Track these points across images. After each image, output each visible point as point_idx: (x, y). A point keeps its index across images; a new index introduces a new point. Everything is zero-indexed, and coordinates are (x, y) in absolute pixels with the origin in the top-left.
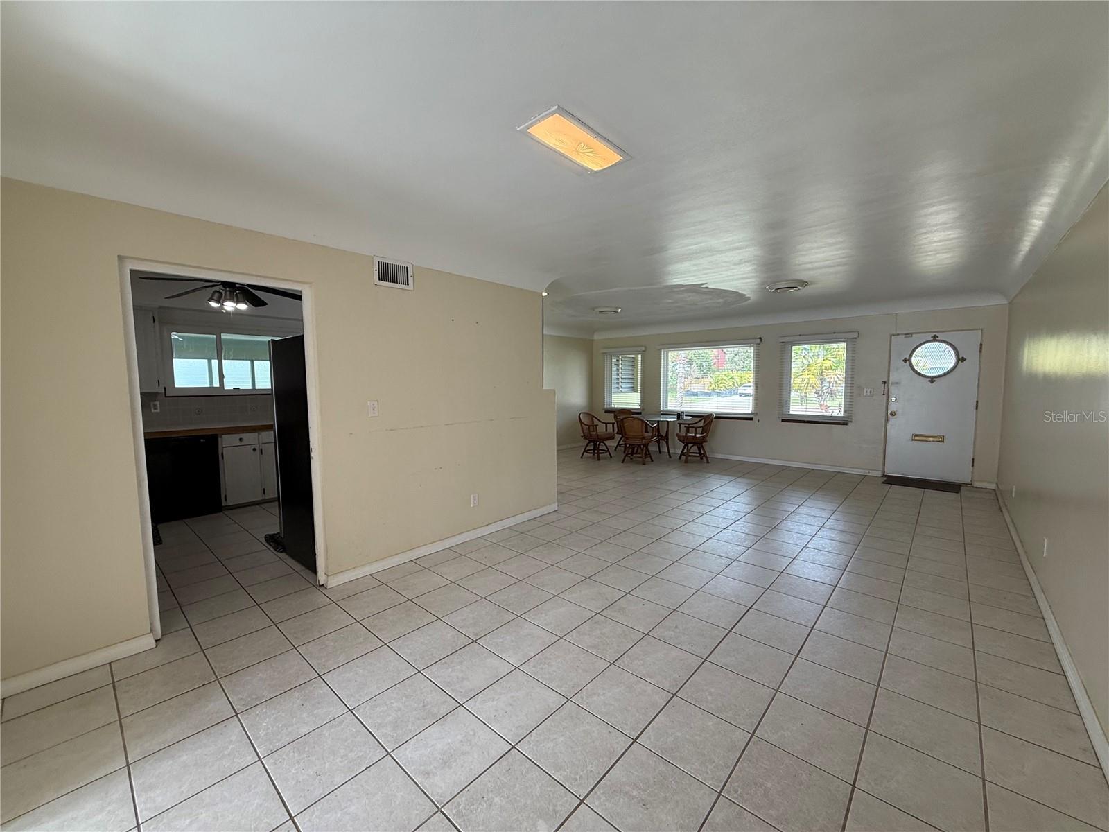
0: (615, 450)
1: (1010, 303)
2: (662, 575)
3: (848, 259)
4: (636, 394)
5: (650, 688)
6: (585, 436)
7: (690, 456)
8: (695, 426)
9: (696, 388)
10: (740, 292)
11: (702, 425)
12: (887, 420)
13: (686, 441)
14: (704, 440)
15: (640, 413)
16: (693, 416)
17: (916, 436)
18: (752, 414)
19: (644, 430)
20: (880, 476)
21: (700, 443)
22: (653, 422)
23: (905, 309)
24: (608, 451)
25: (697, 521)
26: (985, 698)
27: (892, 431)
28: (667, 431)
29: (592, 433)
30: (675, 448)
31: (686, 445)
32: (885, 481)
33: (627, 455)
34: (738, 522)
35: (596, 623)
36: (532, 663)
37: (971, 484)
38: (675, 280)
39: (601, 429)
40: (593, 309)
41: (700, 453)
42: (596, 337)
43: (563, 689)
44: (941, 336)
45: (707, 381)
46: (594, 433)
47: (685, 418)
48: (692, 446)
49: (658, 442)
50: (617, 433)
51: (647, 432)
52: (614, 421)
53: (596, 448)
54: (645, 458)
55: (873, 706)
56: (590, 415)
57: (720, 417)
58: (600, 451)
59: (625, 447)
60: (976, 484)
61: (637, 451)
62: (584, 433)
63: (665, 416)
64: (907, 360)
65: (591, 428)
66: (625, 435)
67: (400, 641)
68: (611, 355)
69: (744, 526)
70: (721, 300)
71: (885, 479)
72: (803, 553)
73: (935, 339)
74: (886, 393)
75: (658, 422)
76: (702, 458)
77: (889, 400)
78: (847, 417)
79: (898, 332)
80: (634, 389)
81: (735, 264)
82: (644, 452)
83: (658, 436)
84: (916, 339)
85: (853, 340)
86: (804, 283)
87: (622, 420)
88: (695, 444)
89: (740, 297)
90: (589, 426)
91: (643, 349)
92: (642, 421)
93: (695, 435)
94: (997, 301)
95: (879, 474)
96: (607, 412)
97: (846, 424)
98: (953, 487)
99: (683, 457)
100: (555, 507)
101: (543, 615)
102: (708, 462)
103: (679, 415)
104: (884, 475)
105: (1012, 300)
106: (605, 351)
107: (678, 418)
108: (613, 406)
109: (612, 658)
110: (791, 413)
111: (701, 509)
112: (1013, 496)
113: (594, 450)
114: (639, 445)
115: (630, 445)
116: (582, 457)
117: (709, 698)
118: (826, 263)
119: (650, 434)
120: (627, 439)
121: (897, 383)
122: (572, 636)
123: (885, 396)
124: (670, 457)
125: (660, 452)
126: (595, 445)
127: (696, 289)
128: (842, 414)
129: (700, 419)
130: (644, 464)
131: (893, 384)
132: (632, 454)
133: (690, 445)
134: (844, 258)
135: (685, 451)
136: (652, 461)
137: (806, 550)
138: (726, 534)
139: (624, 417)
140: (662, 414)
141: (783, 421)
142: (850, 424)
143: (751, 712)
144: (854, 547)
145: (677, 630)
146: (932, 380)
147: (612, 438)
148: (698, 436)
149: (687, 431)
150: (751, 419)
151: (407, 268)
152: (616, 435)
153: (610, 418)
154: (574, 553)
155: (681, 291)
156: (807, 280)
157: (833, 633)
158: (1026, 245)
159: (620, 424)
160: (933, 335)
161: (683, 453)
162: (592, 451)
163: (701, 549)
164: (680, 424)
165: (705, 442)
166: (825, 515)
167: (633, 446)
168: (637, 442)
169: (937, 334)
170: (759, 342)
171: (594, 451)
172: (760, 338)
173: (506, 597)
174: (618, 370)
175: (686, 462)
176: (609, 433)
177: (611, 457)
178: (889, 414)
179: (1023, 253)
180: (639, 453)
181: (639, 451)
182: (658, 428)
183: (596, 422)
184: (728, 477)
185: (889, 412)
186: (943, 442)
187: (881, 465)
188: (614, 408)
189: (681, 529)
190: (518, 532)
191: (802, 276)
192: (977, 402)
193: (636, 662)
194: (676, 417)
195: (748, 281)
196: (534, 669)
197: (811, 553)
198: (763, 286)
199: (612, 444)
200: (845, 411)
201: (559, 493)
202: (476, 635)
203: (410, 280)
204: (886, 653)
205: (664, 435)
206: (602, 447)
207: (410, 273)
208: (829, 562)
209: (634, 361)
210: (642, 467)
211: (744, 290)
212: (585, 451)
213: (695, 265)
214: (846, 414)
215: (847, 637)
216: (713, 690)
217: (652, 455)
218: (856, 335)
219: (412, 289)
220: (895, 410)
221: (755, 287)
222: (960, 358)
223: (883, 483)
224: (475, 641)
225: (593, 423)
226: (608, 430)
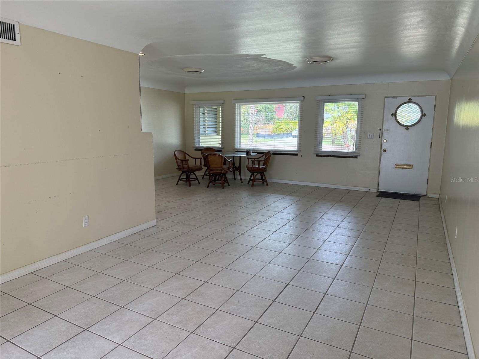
0: (203, 178)
1: (451, 79)
2: (231, 267)
3: (357, 44)
4: (218, 136)
5: (217, 346)
6: (179, 168)
7: (255, 181)
8: (259, 160)
9: (262, 131)
10: (288, 62)
11: (264, 159)
12: (381, 155)
13: (253, 171)
14: (264, 170)
15: (220, 151)
16: (258, 153)
17: (397, 165)
18: (297, 151)
19: (223, 163)
20: (376, 192)
21: (262, 172)
22: (230, 157)
23: (394, 80)
24: (197, 179)
25: (257, 227)
26: (417, 325)
27: (383, 162)
28: (240, 164)
29: (184, 166)
30: (245, 176)
31: (253, 174)
32: (378, 195)
33: (210, 182)
34: (284, 227)
35: (181, 306)
36: (132, 340)
37: (426, 195)
38: (244, 51)
39: (191, 163)
40: (183, 69)
41: (262, 179)
42: (187, 91)
43: (155, 355)
44: (413, 99)
45: (270, 126)
46: (186, 166)
47: (252, 154)
48: (257, 174)
49: (234, 172)
50: (204, 166)
51: (225, 164)
52: (201, 157)
53: (188, 178)
54: (224, 184)
55: (356, 337)
56: (183, 152)
57: (276, 153)
58: (191, 179)
59: (210, 176)
60: (429, 195)
61: (218, 178)
62: (178, 166)
63: (238, 153)
64: (394, 115)
65: (184, 162)
66: (209, 166)
67: (21, 337)
68: (199, 106)
69: (289, 229)
70: (276, 68)
71: (379, 193)
72: (324, 245)
73: (410, 101)
74: (381, 136)
75: (234, 157)
76: (263, 183)
77: (383, 141)
78: (357, 153)
79: (389, 96)
80: (216, 132)
81: (283, 42)
82: (223, 179)
83: (233, 167)
84: (400, 100)
85: (362, 100)
86: (331, 59)
87: (207, 156)
88: (258, 173)
89: (289, 66)
90: (182, 161)
91: (222, 102)
92: (221, 156)
93: (259, 166)
94: (444, 77)
95: (375, 190)
96: (197, 149)
97: (356, 158)
98: (415, 198)
99: (251, 182)
100: (154, 223)
101: (142, 304)
102: (267, 185)
103: (248, 152)
104: (378, 191)
105: (452, 78)
106: (193, 102)
107: (247, 154)
108: (201, 145)
109: (192, 329)
110: (323, 150)
111: (261, 218)
112: (446, 202)
113: (186, 178)
114: (220, 174)
115: (213, 174)
116: (177, 184)
117: (257, 347)
118: (344, 45)
119: (227, 166)
120: (211, 170)
121: (388, 130)
122: (163, 317)
123: (380, 138)
124: (242, 182)
125: (235, 179)
126: (187, 176)
127: (258, 58)
128: (354, 151)
129: (262, 155)
130: (223, 188)
131: (385, 130)
132: (215, 181)
133: (255, 174)
134: (354, 43)
135: (252, 178)
136: (229, 185)
137: (326, 243)
138: (276, 236)
139: (208, 153)
140: (236, 151)
141: (317, 156)
142: (359, 158)
143: (283, 352)
144: (355, 239)
145: (239, 304)
146: (407, 127)
147: (200, 169)
148: (260, 167)
149: (254, 163)
150: (297, 155)
151: (14, 25)
152: (203, 167)
153: (199, 154)
154: (167, 256)
155: (247, 59)
156: (332, 57)
157: (337, 295)
158: (457, 43)
159: (206, 158)
160: (408, 98)
161: (250, 180)
162: (185, 180)
163: (259, 247)
164: (249, 158)
165: (265, 171)
166: (340, 219)
167: (215, 175)
168: (218, 172)
169: (411, 98)
170: (302, 99)
171: (187, 180)
172: (303, 97)
173: (112, 294)
174: (204, 118)
175: (253, 186)
176: (198, 166)
177: (199, 183)
178: (382, 151)
179: (456, 48)
180: (220, 180)
181: (220, 178)
182: (233, 162)
183: (188, 157)
184: (281, 196)
185: (382, 149)
186: (412, 168)
187: (377, 185)
188: (202, 147)
189: (246, 234)
190: (122, 244)
191: (331, 53)
192: (431, 143)
193: (209, 330)
194: (246, 153)
195: (295, 54)
196: (133, 344)
197: (329, 245)
198: (304, 59)
199: (200, 174)
200: (356, 149)
201: (158, 212)
202: (87, 325)
203: (18, 36)
204: (367, 304)
205: (238, 166)
206: (192, 176)
207: (17, 31)
208: (340, 250)
209: (216, 111)
210: (223, 190)
211: (292, 61)
212: (180, 179)
213: (256, 40)
214: (357, 151)
215: (346, 297)
216: (260, 341)
217: (229, 182)
218: (364, 96)
219: (20, 45)
220: (386, 148)
221: (300, 59)
222: (423, 114)
223: (377, 196)
224: (86, 330)
225: (185, 158)
226: (197, 164)
